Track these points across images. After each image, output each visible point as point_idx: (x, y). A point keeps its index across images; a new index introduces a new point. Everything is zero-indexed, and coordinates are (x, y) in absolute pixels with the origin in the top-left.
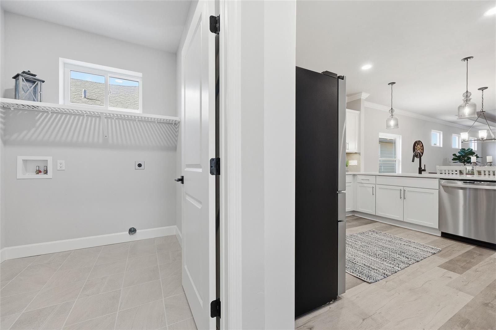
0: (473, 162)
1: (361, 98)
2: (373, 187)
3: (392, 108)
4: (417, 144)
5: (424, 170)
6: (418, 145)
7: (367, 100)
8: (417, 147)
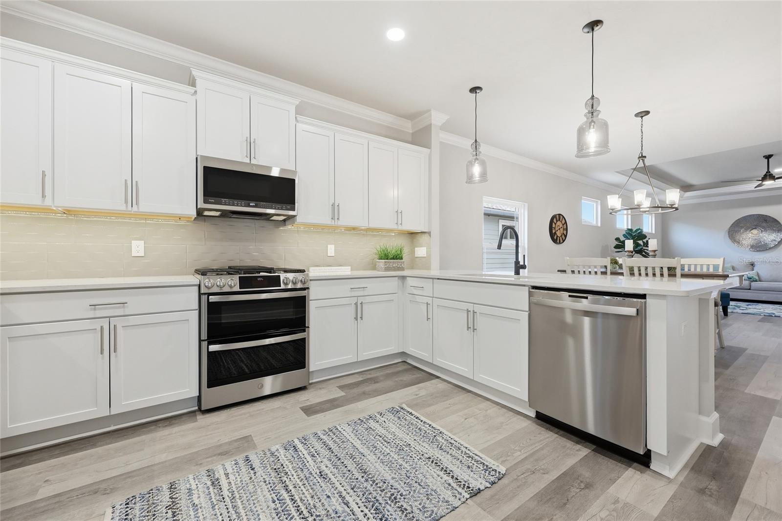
0: (628, 251)
1: (433, 124)
2: (427, 304)
3: (476, 140)
4: (556, 219)
5: (524, 267)
6: (557, 221)
7: (444, 128)
8: (555, 224)
